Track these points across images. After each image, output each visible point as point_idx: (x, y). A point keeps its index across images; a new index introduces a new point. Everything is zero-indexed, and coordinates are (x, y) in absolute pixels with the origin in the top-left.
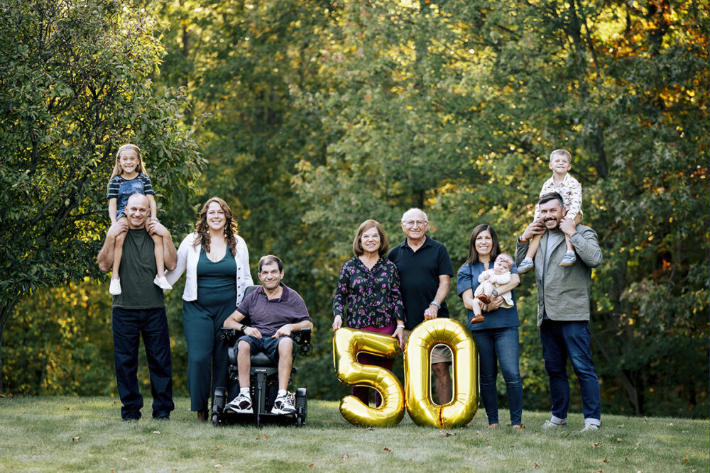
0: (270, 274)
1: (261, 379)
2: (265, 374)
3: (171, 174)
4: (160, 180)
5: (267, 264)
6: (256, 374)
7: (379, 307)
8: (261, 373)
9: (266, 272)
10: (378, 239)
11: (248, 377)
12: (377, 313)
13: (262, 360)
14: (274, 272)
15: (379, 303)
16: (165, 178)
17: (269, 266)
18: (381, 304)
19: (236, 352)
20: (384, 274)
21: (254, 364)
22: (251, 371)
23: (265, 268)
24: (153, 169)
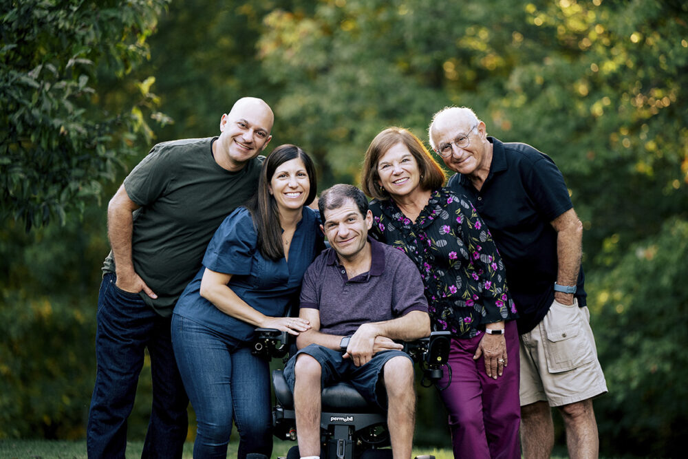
0: (342, 225)
1: (342, 437)
2: (352, 427)
3: (101, 23)
4: (82, 33)
5: (334, 207)
6: (332, 427)
7: (458, 297)
8: (342, 424)
9: (335, 224)
10: (412, 165)
11: (317, 434)
12: (456, 308)
13: (344, 398)
14: (349, 219)
15: (453, 289)
16: (91, 29)
17: (336, 210)
18: (462, 290)
19: (290, 381)
20: (445, 229)
21: (328, 406)
22: (322, 421)
23: (331, 215)
24: (69, 11)
